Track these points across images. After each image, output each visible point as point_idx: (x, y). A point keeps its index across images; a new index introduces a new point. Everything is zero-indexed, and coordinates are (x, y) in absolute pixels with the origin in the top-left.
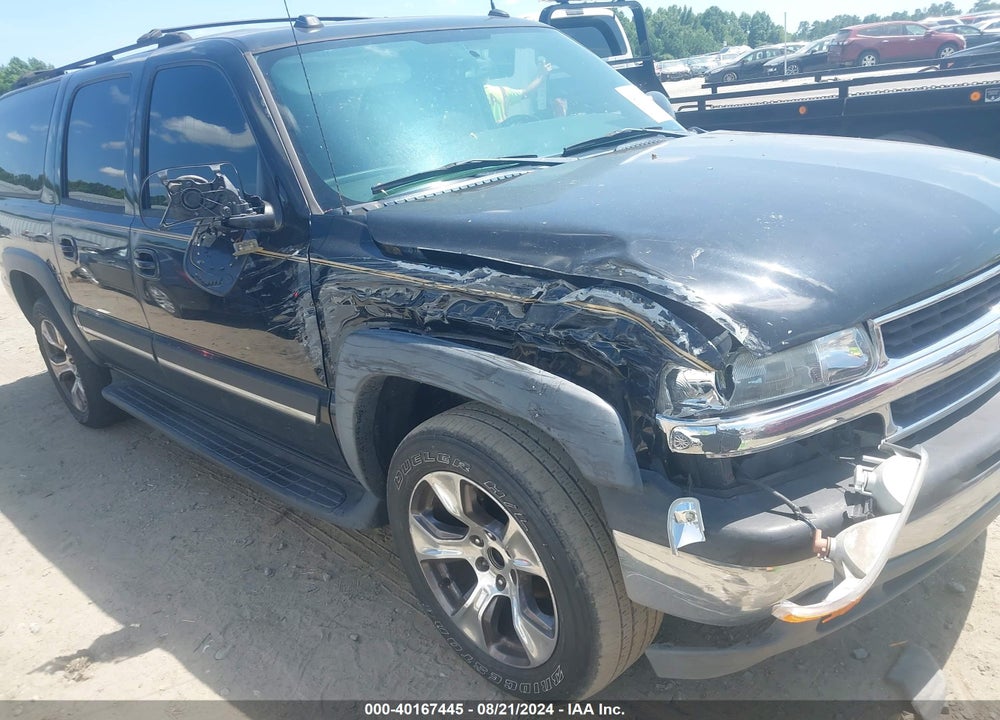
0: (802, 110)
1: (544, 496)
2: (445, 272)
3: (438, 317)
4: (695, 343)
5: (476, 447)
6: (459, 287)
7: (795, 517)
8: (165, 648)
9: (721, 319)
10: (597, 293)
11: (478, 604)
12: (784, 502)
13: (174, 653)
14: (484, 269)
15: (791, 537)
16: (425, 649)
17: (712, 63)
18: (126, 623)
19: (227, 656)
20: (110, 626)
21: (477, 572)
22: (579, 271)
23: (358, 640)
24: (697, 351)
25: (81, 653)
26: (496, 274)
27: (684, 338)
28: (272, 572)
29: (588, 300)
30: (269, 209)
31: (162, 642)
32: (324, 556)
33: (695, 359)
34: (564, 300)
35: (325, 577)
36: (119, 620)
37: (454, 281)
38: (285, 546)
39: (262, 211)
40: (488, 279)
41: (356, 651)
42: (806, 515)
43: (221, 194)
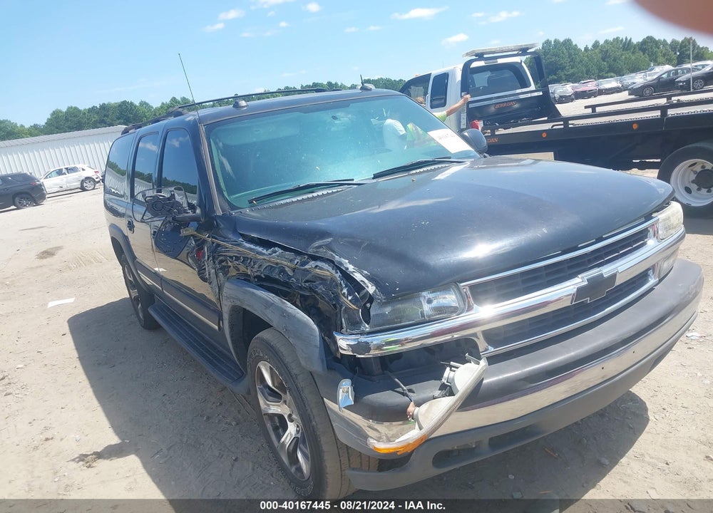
0: (635, 126)
1: (298, 377)
2: (260, 249)
3: (258, 274)
4: (349, 294)
5: (272, 347)
6: (265, 257)
7: (404, 394)
8: (137, 455)
9: (362, 281)
10: (319, 263)
11: (287, 441)
12: (401, 387)
13: (141, 458)
14: (276, 248)
15: (397, 405)
16: (268, 468)
17: (639, 79)
18: (123, 440)
19: (165, 462)
20: (114, 440)
21: (288, 422)
22: (310, 251)
23: (236, 460)
24: (350, 298)
25: (95, 453)
26: (280, 251)
27: (345, 291)
28: (208, 418)
29: (316, 266)
30: (198, 211)
31: (137, 452)
32: (239, 412)
33: (348, 302)
34: (307, 267)
35: (234, 423)
36: (120, 438)
37: (264, 254)
38: (221, 404)
39: (195, 213)
40: (278, 253)
41: (233, 466)
42: (410, 394)
43: (173, 204)
